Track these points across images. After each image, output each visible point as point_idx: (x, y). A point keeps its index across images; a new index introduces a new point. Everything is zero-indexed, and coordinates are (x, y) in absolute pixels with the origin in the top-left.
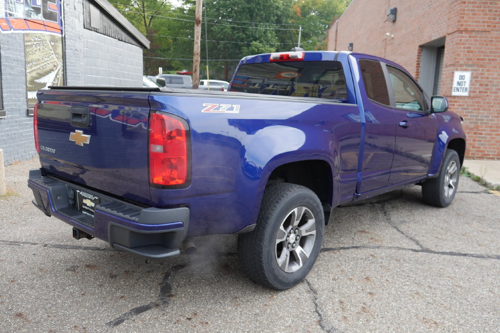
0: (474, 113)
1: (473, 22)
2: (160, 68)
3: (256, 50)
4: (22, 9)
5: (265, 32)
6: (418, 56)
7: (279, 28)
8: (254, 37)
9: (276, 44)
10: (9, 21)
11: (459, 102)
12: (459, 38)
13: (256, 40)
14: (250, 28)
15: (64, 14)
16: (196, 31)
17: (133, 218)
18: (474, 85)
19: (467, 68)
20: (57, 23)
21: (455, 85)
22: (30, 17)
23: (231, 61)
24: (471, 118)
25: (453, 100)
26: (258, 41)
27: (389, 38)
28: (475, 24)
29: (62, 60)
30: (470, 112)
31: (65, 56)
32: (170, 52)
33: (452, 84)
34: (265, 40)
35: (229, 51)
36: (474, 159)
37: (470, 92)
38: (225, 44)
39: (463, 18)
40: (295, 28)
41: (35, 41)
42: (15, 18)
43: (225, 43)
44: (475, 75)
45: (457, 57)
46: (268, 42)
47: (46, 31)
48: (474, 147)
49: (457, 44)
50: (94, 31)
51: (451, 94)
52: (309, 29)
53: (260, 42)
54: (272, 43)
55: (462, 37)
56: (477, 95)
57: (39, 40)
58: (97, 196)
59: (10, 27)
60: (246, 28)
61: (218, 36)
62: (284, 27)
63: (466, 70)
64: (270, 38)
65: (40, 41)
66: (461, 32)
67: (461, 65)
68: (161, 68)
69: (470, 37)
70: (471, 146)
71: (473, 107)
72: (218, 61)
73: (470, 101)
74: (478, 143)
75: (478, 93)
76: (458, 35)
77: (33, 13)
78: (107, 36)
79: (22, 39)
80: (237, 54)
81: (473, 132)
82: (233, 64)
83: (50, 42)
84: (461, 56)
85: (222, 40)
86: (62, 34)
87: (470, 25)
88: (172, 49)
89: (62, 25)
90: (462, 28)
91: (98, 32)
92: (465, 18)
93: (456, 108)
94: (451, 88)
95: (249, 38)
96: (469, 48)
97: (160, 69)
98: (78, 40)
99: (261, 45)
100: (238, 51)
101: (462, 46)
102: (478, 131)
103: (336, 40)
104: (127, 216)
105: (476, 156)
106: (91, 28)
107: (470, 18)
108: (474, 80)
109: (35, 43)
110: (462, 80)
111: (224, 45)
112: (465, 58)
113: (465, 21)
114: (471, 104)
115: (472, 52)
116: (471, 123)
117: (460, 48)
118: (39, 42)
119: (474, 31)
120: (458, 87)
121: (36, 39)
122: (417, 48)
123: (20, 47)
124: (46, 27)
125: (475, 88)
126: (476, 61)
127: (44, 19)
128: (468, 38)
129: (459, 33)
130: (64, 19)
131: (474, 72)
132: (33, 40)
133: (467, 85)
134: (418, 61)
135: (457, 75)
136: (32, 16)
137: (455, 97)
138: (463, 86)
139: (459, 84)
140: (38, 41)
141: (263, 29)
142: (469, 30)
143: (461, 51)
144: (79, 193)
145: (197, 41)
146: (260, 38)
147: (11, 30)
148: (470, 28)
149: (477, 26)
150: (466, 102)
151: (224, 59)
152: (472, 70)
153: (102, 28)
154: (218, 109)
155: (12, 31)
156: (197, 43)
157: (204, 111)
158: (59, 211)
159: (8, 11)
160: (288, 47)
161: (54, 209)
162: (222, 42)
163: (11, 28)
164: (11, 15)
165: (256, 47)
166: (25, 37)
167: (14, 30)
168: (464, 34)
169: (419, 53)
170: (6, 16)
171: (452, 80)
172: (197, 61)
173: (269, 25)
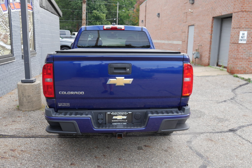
0: (248, 51)
1: (249, 7)
3: (96, 15)
5: (100, 5)
6: (212, 22)
7: (107, 3)
8: (94, 8)
9: (106, 12)
10: (14, 4)
11: (242, 46)
12: (242, 15)
13: (95, 9)
14: (92, 3)
16: (83, 7)
18: (249, 38)
19: (246, 29)
20: (30, 4)
21: (240, 38)
24: (247, 54)
25: (239, 45)
26: (96, 10)
27: (189, 12)
28: (249, 8)
29: (32, 26)
30: (247, 51)
31: (34, 23)
33: (239, 37)
34: (100, 10)
36: (248, 74)
37: (247, 41)
38: (78, 12)
39: (244, 5)
40: (114, 3)
42: (16, 2)
44: (249, 33)
45: (241, 24)
46: (102, 11)
48: (248, 68)
49: (241, 18)
50: (44, 8)
51: (238, 42)
52: (122, 4)
53: (97, 11)
54: (104, 12)
55: (244, 14)
56: (250, 43)
58: (131, 112)
59: (14, 8)
60: (89, 3)
61: (74, 7)
62: (109, 3)
63: (245, 30)
64: (102, 9)
66: (243, 12)
67: (243, 28)
69: (247, 14)
70: (247, 68)
71: (248, 49)
72: (74, 21)
73: (247, 46)
74: (250, 66)
75: (250, 42)
76: (241, 13)
78: (48, 10)
79: (19, 14)
81: (248, 61)
84: (243, 24)
86: (32, 10)
87: (247, 9)
89: (32, 6)
90: (244, 10)
92: (245, 5)
93: (240, 49)
94: (238, 39)
95: (91, 8)
96: (247, 19)
98: (38, 14)
99: (98, 12)
101: (244, 19)
102: (250, 60)
103: (146, 11)
105: (249, 72)
106: (42, 7)
107: (247, 5)
108: (249, 35)
110: (243, 36)
112: (245, 24)
113: (245, 6)
114: (247, 47)
115: (248, 22)
116: (247, 56)
117: (243, 20)
119: (249, 11)
120: (242, 39)
122: (211, 18)
123: (18, 19)
125: (249, 39)
126: (250, 26)
128: (246, 15)
129: (242, 12)
130: (33, 2)
131: (249, 31)
133: (246, 38)
134: (212, 25)
135: (241, 33)
137: (240, 44)
138: (244, 39)
139: (242, 37)
141: (98, 4)
142: (247, 11)
143: (243, 21)
144: (109, 114)
145: (84, 12)
146: (98, 8)
148: (247, 10)
149: (250, 9)
150: (245, 46)
151: (77, 20)
152: (248, 31)
153: (46, 6)
155: (15, 10)
160: (112, 13)
162: (76, 10)
165: (95, 14)
167: (16, 9)
168: (244, 13)
169: (212, 21)
170: (13, 1)
171: (239, 36)
172: (84, 23)
173: (102, 2)
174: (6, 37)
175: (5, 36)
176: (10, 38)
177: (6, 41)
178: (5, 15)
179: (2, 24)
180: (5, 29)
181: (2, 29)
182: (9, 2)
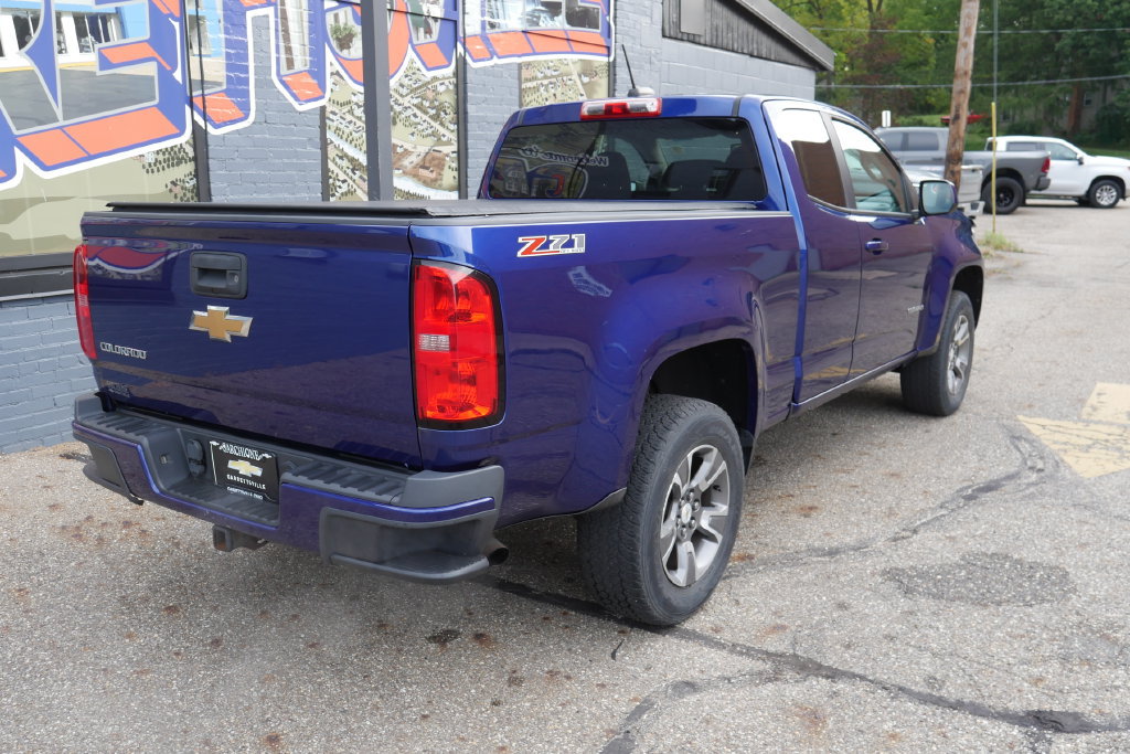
2: (884, 113)
4: (520, 10)
10: (488, 39)
15: (615, 10)
17: (386, 498)
20: (599, 31)
22: (538, 24)
23: (1092, 82)
32: (927, 69)
35: (1087, 53)
38: (1077, 37)
41: (546, 77)
42: (503, 32)
43: (1077, 34)
47: (573, 52)
50: (689, 41)
57: (555, 73)
58: (268, 453)
59: (490, 52)
61: (1057, 17)
65: (558, 76)
68: (889, 113)
72: (1054, 84)
77: (542, 15)
78: (722, 49)
79: (516, 76)
80: (1113, 60)
82: (1098, 89)
83: (580, 76)
85: (1070, 25)
86: (609, 56)
88: (933, 60)
89: (609, 36)
91: (699, 44)
97: (886, 116)
98: (647, 66)
100: (1114, 54)
104: (369, 494)
106: (679, 36)
109: (545, 82)
111: (1073, 39)
118: (554, 80)
121: (548, 73)
123: (511, 94)
124: (572, 43)
127: (568, 27)
130: (615, 22)
132: (540, 75)
136: (541, 23)
140: (552, 76)
144: (216, 448)
145: (966, 39)
147: (492, 58)
151: (1072, 78)
153: (708, 31)
154: (546, 246)
155: (495, 60)
156: (965, 45)
157: (523, 253)
158: (172, 492)
159: (487, 18)
161: (158, 487)
162: (1069, 31)
163: (492, 54)
164: (493, 26)
166: (524, 71)
167: (499, 58)
170: (483, 28)
172: (962, 92)
174: (436, 162)
175: (428, 158)
176: (455, 165)
177: (433, 175)
178: (437, 83)
179: (415, 116)
180: (430, 131)
181: (413, 134)
182: (461, 35)
